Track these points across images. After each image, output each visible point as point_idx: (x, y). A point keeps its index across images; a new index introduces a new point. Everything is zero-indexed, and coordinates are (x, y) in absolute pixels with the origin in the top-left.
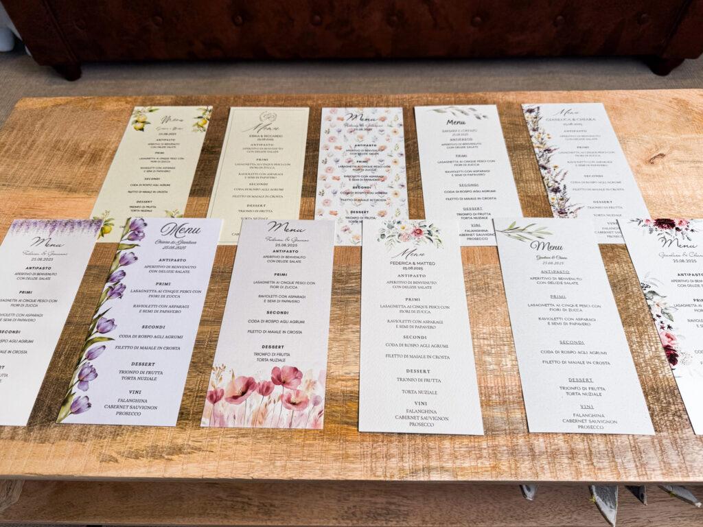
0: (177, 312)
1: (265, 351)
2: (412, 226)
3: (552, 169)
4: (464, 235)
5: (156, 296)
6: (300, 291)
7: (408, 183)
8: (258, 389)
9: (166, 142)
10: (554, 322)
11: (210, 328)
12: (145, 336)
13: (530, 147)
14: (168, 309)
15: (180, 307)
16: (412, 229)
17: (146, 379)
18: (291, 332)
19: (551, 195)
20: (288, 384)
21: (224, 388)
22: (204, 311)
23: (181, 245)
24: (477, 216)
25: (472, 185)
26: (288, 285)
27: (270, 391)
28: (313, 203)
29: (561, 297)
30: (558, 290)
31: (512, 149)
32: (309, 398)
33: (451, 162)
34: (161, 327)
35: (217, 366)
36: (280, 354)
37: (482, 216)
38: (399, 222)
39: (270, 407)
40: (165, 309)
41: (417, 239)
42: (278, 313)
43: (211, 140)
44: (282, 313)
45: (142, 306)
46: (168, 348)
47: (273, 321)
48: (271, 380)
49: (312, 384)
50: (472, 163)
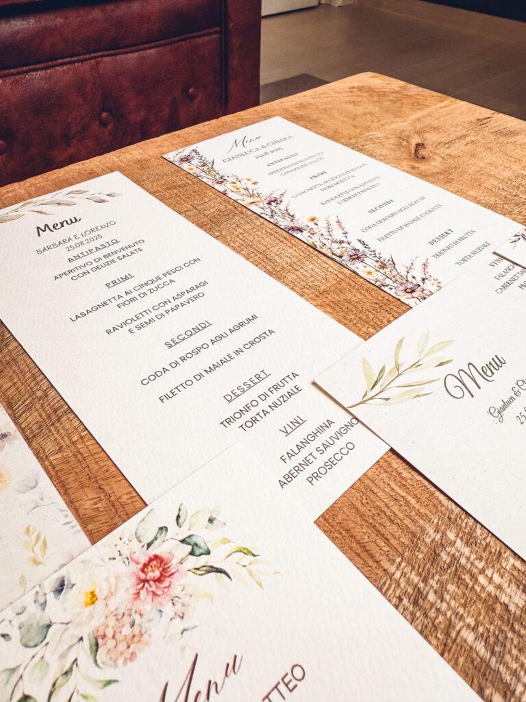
2: (119, 567)
3: (312, 225)
4: (289, 477)
13: (238, 209)
19: (358, 267)
24: (274, 397)
25: (197, 330)
33: (104, 304)
37: (283, 391)
38: (60, 588)
50: (156, 284)
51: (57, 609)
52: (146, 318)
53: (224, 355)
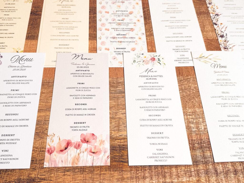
0: (24, 106)
1: (76, 125)
2: (150, 56)
3: (220, 25)
5: (12, 97)
6: (92, 92)
7: (146, 32)
8: (74, 146)
9: (10, 8)
10: (224, 105)
11: (44, 113)
12: (8, 120)
13: (208, 13)
14: (19, 104)
15: (26, 103)
16: (150, 58)
17: (10, 143)
18: (89, 115)
19: (220, 39)
20: (90, 142)
21: (55, 146)
22: (39, 105)
23: (23, 68)
24: (183, 50)
25: (180, 34)
26: (86, 89)
27: (80, 147)
28: (95, 43)
29: (227, 93)
30: (225, 89)
31: (199, 14)
32: (101, 149)
33: (168, 21)
34: (16, 114)
35: (50, 134)
36: (84, 127)
37: (185, 50)
38: (143, 54)
39: (81, 155)
40: (17, 104)
41: (152, 63)
42: (81, 104)
43: (35, 8)
44: (83, 104)
45: (4, 103)
46: (21, 126)
47: (79, 109)
48: (80, 141)
49: (102, 142)
50: (179, 21)
51: (141, 56)
52: (173, 27)
53: (180, 40)
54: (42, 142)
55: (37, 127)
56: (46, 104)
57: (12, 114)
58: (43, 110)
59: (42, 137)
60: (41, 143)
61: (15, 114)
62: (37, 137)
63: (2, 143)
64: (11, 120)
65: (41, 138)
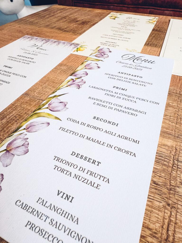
0: (132, 114)
5: (112, 96)
11: (175, 143)
12: (95, 128)
14: (123, 109)
15: (136, 111)
17: (85, 181)
22: (163, 122)
34: (114, 124)
40: (120, 108)
45: (97, 100)
54: (170, 221)
55: (158, 168)
56: (177, 126)
57: (105, 121)
58: (171, 134)
59: (170, 202)
60: (166, 221)
61: (112, 123)
62: (157, 196)
63: (65, 172)
64: (101, 130)
65: (169, 205)
